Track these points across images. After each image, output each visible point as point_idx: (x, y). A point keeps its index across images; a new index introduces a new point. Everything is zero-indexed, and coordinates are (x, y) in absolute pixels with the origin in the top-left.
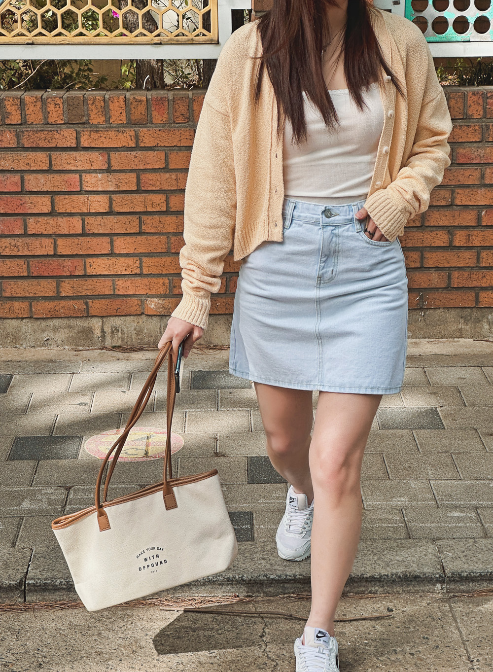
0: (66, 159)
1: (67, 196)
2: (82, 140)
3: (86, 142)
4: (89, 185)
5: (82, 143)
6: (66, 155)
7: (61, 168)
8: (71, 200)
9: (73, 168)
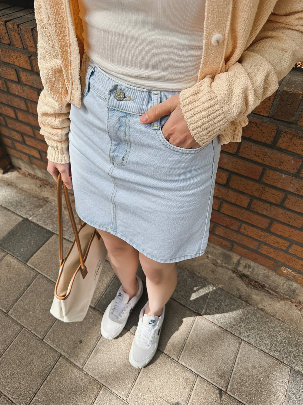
0: (255, 151)
1: (243, 179)
2: (280, 141)
3: (284, 144)
4: (269, 179)
5: (278, 144)
6: (257, 148)
7: (247, 157)
8: (246, 183)
9: (259, 161)
